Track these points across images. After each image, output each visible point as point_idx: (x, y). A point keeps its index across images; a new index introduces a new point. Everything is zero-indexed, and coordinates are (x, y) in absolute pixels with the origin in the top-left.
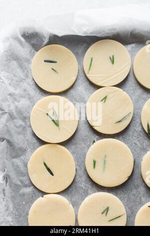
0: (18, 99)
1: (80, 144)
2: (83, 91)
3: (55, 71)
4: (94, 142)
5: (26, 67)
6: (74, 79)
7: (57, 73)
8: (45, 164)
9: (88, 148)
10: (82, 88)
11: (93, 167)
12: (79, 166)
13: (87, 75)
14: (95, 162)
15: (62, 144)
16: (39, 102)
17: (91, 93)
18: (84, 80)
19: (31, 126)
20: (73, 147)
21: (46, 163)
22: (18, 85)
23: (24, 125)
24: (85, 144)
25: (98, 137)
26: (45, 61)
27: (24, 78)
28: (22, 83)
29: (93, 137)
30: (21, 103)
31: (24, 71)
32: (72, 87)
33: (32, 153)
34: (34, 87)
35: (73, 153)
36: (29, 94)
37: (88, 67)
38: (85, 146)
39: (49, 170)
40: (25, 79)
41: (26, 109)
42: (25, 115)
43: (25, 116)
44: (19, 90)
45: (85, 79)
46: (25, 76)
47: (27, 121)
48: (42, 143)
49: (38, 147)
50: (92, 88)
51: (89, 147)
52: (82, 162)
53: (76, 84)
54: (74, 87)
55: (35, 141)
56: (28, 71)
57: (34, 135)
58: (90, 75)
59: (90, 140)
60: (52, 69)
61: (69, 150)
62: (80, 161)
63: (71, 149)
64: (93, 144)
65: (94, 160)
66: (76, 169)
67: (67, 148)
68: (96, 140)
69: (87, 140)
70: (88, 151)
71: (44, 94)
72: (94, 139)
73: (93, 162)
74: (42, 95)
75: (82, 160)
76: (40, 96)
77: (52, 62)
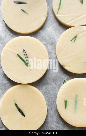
1: (50, 84)
2: (53, 32)
3: (25, 12)
4: (65, 81)
6: (44, 19)
7: (27, 14)
8: (16, 105)
9: (59, 88)
10: (51, 29)
11: (64, 107)
12: (50, 106)
13: (57, 16)
14: (66, 102)
15: (33, 84)
16: (9, 42)
17: (61, 34)
18: (53, 21)
20: (44, 88)
24: (56, 84)
25: (68, 77)
26: (15, 2)
29: (63, 77)
32: (42, 28)
33: (3, 94)
34: (5, 28)
35: (44, 93)
37: (58, 7)
38: (55, 86)
39: (20, 111)
45: (55, 20)
48: (13, 83)
49: (9, 88)
50: (61, 29)
51: (60, 86)
52: (53, 102)
53: (46, 25)
54: (44, 28)
55: (6, 82)
57: (5, 76)
58: (60, 15)
59: (61, 80)
60: (22, 10)
61: (40, 90)
62: (51, 101)
63: (42, 90)
64: (64, 84)
65: (65, 100)
66: (47, 109)
67: (38, 88)
68: (66, 80)
69: (58, 80)
70: (58, 91)
71: (14, 35)
72: (64, 78)
73: (64, 102)
74: (12, 36)
75: (53, 101)
76: (11, 37)
77: (21, 3)
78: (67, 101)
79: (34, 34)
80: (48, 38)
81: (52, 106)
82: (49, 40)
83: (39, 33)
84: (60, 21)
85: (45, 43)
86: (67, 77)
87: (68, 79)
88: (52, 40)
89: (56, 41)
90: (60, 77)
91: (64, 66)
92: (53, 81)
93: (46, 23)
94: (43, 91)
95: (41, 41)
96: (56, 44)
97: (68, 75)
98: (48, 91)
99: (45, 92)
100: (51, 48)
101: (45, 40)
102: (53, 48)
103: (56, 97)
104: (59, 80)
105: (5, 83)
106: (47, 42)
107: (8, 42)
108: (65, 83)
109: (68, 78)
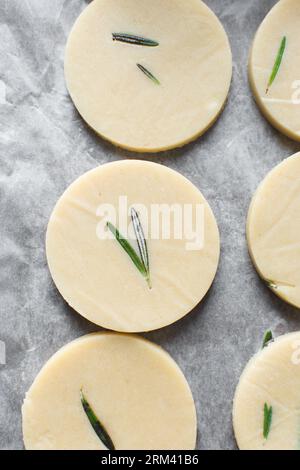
0: (9, 163)
1: (217, 342)
2: (241, 155)
3: (150, 75)
4: (269, 337)
5: (48, 52)
6: (214, 107)
7: (158, 82)
8: (86, 407)
9: (246, 359)
10: (238, 144)
11: (262, 430)
12: (209, 421)
13: (264, 100)
14: (268, 413)
15: (153, 336)
16: (84, 177)
17: (270, 165)
18: (245, 117)
19: (46, 264)
20: (192, 352)
21: (89, 401)
22: (11, 112)
23: (22, 259)
24: (235, 342)
25: (282, 321)
26: (118, 37)
27: (36, 90)
28: (25, 107)
29: (265, 321)
30: (17, 177)
31: (36, 68)
32: (204, 137)
33: (44, 359)
34: (69, 124)
35: (189, 372)
36: (46, 150)
37: (270, 72)
38: (233, 349)
39: (99, 428)
40: (38, 96)
41: (33, 203)
42: (28, 220)
43: (29, 225)
44: (12, 132)
45: (253, 114)
46: (39, 85)
47: (32, 242)
48: (83, 326)
49: (64, 340)
50: (272, 147)
51: (248, 353)
52: (221, 407)
53: (219, 129)
54: (214, 137)
55: (56, 317)
56: (51, 70)
57: (56, 296)
58: (273, 100)
59: (254, 329)
60: (139, 66)
61: (176, 360)
62: (213, 404)
63: (185, 359)
64: (265, 345)
65: (266, 405)
66: (198, 431)
67: (168, 351)
68: (275, 331)
69: (244, 331)
70: (243, 368)
71: (103, 154)
72: (268, 326)
73: (262, 413)
74: (95, 157)
75: (219, 402)
76: (88, 159)
77: (139, 42)
78: (274, 410)
79: (173, 156)
80: (221, 177)
81: (214, 422)
82: (224, 183)
83: (191, 153)
84: (273, 119)
85: (211, 191)
86: (279, 321)
87: (281, 331)
88: (235, 184)
89: (249, 190)
90: (254, 320)
91: (273, 282)
92: (225, 331)
93: (220, 123)
94: (185, 363)
95: (198, 184)
96: (250, 199)
97: (282, 317)
98: (204, 368)
99: (193, 369)
100: (230, 212)
101: (212, 181)
102: (236, 213)
103: (231, 390)
104: (247, 330)
105: (52, 323)
106: (216, 188)
107: (77, 175)
108: (270, 344)
109: (281, 325)
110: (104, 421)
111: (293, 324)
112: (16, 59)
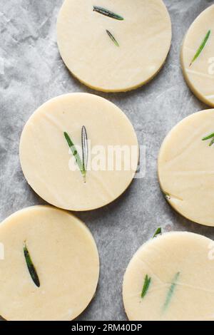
0: (7, 80)
1: (124, 228)
2: (165, 105)
3: (114, 39)
4: (159, 232)
5: (48, 11)
6: (153, 69)
7: (118, 45)
8: (26, 253)
9: (141, 243)
10: (164, 96)
11: (141, 292)
12: (107, 280)
13: (187, 70)
14: (147, 282)
15: (78, 215)
16: (55, 99)
17: (183, 115)
19: (18, 153)
20: (105, 231)
21: (28, 250)
22: (15, 46)
23: (3, 146)
24: (136, 231)
25: (171, 223)
26: (97, 9)
27: (35, 35)
28: (25, 44)
29: (158, 220)
30: (10, 92)
31: (38, 20)
32: (143, 89)
34: (53, 62)
35: (100, 245)
36: (35, 77)
38: (133, 235)
39: (32, 269)
40: (36, 39)
41: (18, 110)
42: (12, 121)
43: (12, 124)
44: (13, 60)
45: (179, 79)
46: (38, 31)
47: (12, 136)
49: (22, 206)
50: (189, 103)
51: (144, 238)
52: (117, 272)
55: (20, 190)
56: (48, 24)
57: (20, 175)
58: (193, 72)
59: (150, 225)
60: (108, 31)
61: (93, 235)
62: (112, 269)
63: (100, 235)
64: (154, 236)
65: (147, 276)
66: (98, 285)
67: (89, 228)
68: (165, 229)
69: (143, 224)
70: (137, 249)
71: (71, 86)
72: (160, 224)
73: (144, 281)
74: (65, 87)
75: (117, 269)
76: (61, 88)
77: (111, 15)
78: (151, 281)
79: (120, 97)
80: (148, 117)
81: (110, 281)
82: (149, 122)
83: (131, 98)
85: (139, 125)
86: (169, 222)
87: (168, 229)
88: (157, 124)
89: (165, 130)
90: (151, 218)
91: (168, 195)
92: (130, 221)
94: (99, 238)
95: (132, 119)
96: (165, 136)
97: (171, 220)
98: (111, 243)
99: (103, 243)
100: (150, 142)
101: (142, 119)
102: (153, 144)
103: (126, 261)
104: (145, 224)
105: (15, 193)
106: (144, 124)
107: (52, 97)
108: (159, 236)
109: (169, 225)
110: (36, 265)
111: (177, 227)
112: (25, 12)
